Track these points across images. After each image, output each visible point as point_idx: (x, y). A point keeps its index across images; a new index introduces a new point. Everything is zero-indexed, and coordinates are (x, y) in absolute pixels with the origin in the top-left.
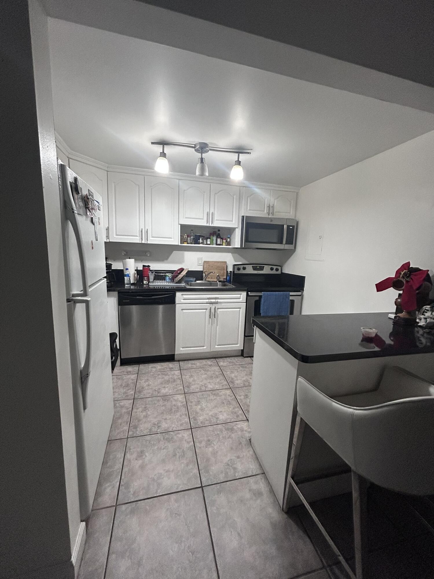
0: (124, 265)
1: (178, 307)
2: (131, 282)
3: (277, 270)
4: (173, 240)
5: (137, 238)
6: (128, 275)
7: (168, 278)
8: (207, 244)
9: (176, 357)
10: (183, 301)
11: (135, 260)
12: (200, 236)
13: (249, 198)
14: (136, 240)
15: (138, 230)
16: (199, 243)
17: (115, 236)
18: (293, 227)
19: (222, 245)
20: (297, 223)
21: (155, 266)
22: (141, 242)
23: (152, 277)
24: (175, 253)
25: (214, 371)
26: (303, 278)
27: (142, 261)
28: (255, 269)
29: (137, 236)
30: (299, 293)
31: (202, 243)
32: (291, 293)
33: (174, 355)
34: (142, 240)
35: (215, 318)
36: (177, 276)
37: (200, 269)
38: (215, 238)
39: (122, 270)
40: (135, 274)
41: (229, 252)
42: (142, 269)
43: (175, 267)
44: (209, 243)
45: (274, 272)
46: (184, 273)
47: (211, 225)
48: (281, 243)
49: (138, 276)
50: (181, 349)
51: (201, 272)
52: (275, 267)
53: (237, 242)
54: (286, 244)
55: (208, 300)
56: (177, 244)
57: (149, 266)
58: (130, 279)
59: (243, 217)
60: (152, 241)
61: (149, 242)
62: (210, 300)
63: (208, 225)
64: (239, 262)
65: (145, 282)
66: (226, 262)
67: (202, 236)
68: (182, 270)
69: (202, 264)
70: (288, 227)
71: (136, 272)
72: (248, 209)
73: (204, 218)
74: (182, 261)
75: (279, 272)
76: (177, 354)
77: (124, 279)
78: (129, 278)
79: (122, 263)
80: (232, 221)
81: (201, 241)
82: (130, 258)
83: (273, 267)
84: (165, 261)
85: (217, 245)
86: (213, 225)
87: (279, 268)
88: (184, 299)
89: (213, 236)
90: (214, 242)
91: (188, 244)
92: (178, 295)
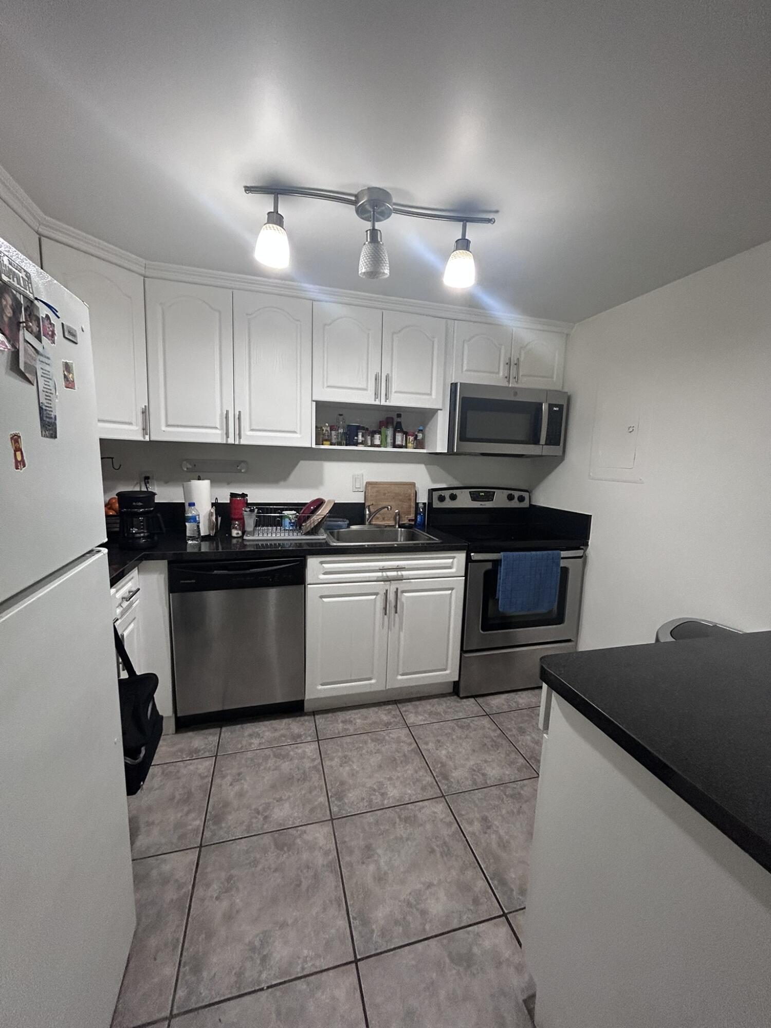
0: (187, 493)
1: (312, 591)
2: (202, 534)
3: (521, 499)
4: (298, 435)
5: (218, 432)
6: (194, 519)
7: (287, 521)
8: (373, 445)
9: (307, 707)
10: (322, 577)
11: (211, 482)
12: (358, 428)
13: (466, 346)
14: (215, 436)
15: (219, 412)
16: (356, 444)
17: (164, 428)
18: (561, 407)
19: (406, 447)
20: (569, 399)
21: (258, 494)
22: (224, 442)
23: (250, 522)
24: (303, 464)
25: (398, 741)
26: (588, 518)
27: (229, 483)
28: (475, 497)
29: (216, 428)
30: (579, 553)
31: (364, 443)
32: (564, 554)
33: (302, 702)
34: (227, 437)
35: (396, 614)
36: (309, 517)
37: (358, 498)
38: (390, 432)
39: (182, 505)
40: (211, 514)
41: (419, 463)
42: (229, 502)
43: (305, 496)
44: (377, 442)
45: (515, 504)
46: (324, 511)
47: (383, 403)
48: (536, 441)
49: (219, 519)
50: (320, 687)
51: (361, 506)
52: (517, 494)
53: (440, 444)
54: (546, 444)
55: (380, 574)
56: (308, 445)
57: (244, 495)
58: (198, 527)
59: (454, 386)
60: (250, 438)
61: (243, 442)
62: (384, 574)
63: (377, 403)
64: (441, 482)
65: (235, 533)
66: (413, 484)
67: (363, 428)
68: (319, 503)
69: (363, 489)
70: (551, 406)
71: (213, 510)
72: (465, 368)
73: (369, 389)
74: (318, 482)
75: (525, 504)
76: (310, 700)
77: (185, 526)
78: (195, 524)
79: (182, 489)
80: (430, 394)
81: (360, 438)
82: (199, 479)
83: (512, 492)
84: (282, 483)
85: (395, 446)
86: (388, 404)
87: (526, 495)
88: (325, 573)
89: (387, 427)
90: (389, 440)
91: (331, 444)
92: (313, 563)
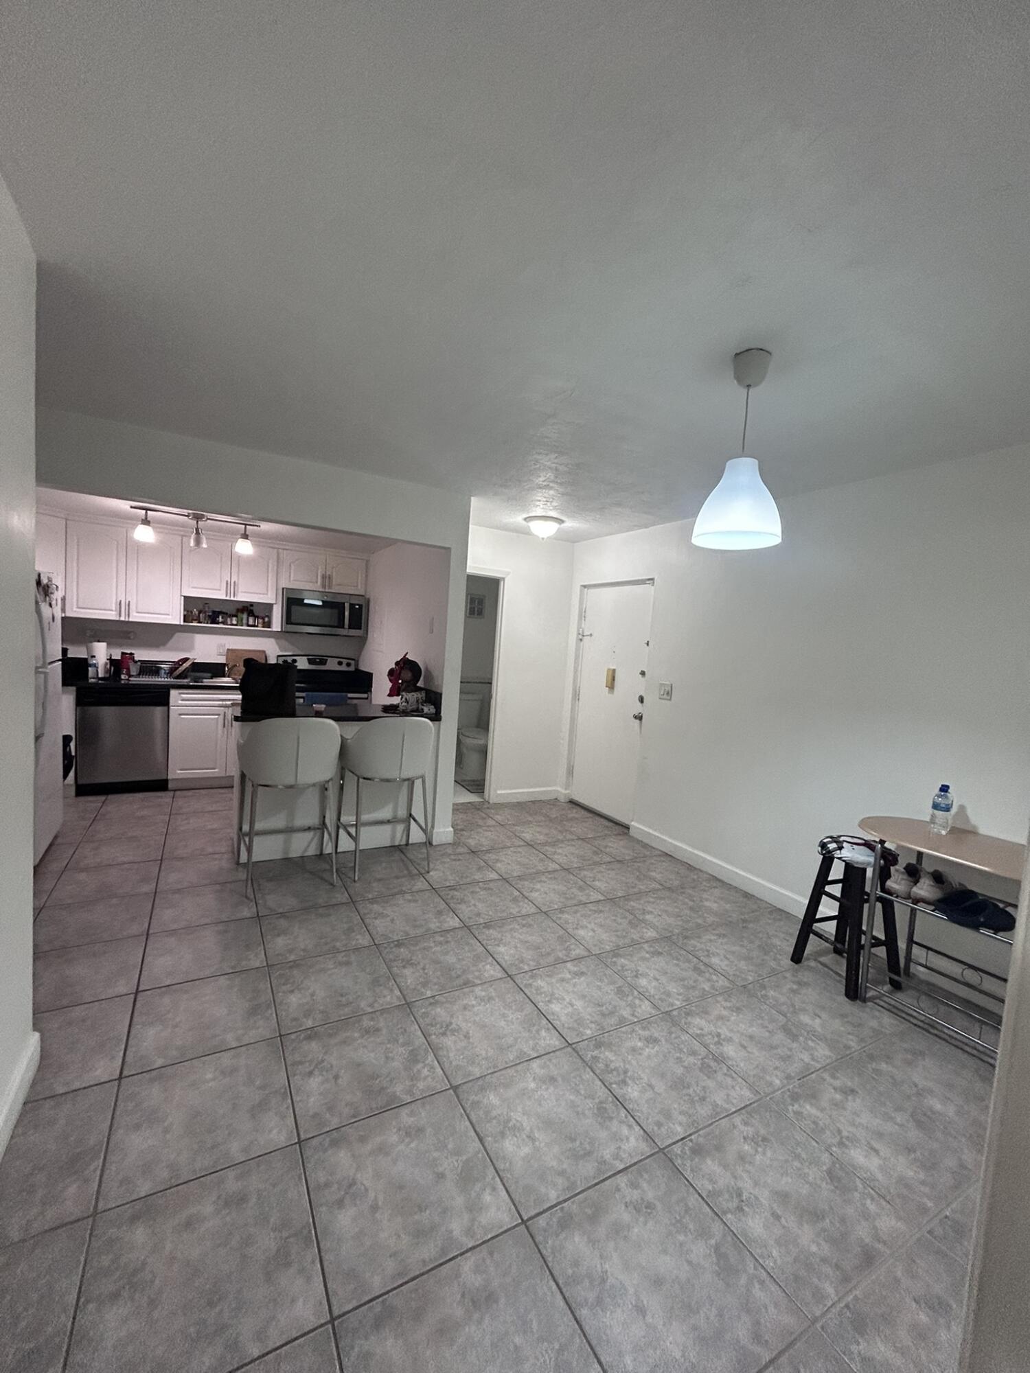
0: (89, 650)
1: (173, 710)
2: (100, 676)
3: (348, 665)
4: (170, 617)
5: (114, 613)
6: (95, 666)
7: (163, 671)
8: (233, 625)
9: (170, 786)
10: (180, 702)
11: (108, 644)
12: (220, 613)
13: (292, 566)
14: (112, 615)
15: (114, 601)
16: (218, 623)
17: (75, 609)
18: (361, 606)
19: (257, 626)
20: (368, 601)
21: (142, 655)
22: (118, 619)
23: (134, 670)
24: (178, 635)
26: (371, 675)
27: (120, 645)
28: (310, 662)
29: (112, 610)
30: (365, 696)
31: (223, 623)
32: (350, 695)
33: (166, 781)
34: (120, 616)
36: (178, 668)
37: (222, 660)
38: (245, 616)
39: (86, 660)
40: (106, 664)
41: (268, 637)
42: (120, 658)
43: (175, 657)
44: (234, 622)
45: (344, 668)
46: (186, 665)
47: (232, 598)
48: (343, 627)
49: (112, 668)
50: (179, 772)
51: (224, 665)
52: (345, 661)
53: (277, 625)
54: (350, 628)
55: (221, 703)
56: (178, 623)
57: (131, 654)
58: (97, 671)
59: (283, 589)
60: (135, 617)
61: (131, 620)
62: (224, 703)
63: (228, 598)
64: (290, 651)
65: (123, 677)
66: (264, 652)
67: (224, 613)
68: (186, 660)
69: (225, 653)
70: (352, 606)
71: (108, 661)
72: (292, 579)
73: (223, 589)
74: (191, 648)
75: (352, 668)
76: (173, 780)
77: (88, 670)
78: (95, 669)
79: (85, 649)
80: (267, 594)
81: (220, 619)
82: (99, 641)
83: (341, 660)
84: (162, 647)
85: (249, 626)
86: (235, 599)
87: (352, 662)
88: (183, 700)
89: (243, 613)
90: (245, 621)
91: (200, 622)
92: (173, 693)
